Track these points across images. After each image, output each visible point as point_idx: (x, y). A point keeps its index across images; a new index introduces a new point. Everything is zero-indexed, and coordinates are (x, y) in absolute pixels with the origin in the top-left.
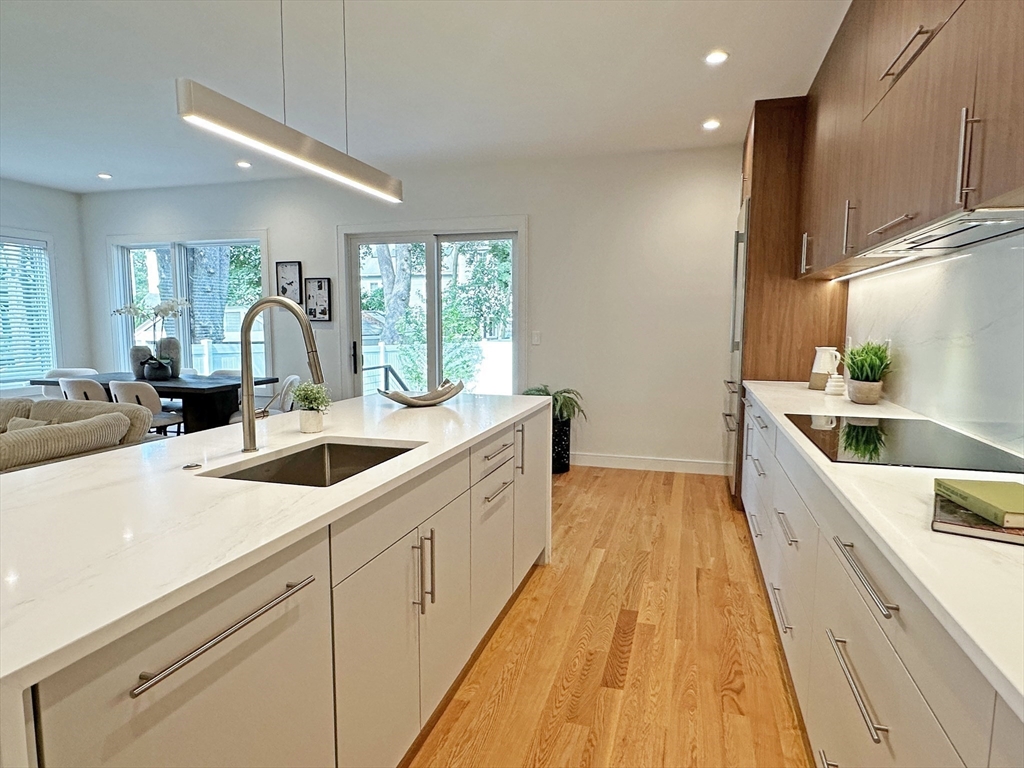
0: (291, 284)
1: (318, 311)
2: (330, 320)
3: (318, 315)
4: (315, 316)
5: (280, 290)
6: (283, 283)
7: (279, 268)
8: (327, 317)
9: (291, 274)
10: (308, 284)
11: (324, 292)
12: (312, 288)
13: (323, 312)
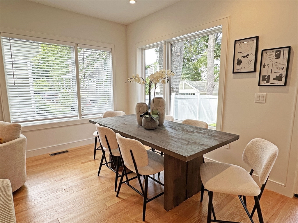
0: (246, 56)
1: (273, 76)
2: (285, 85)
3: (272, 81)
4: (268, 82)
5: (236, 62)
6: (239, 56)
7: (237, 45)
8: (282, 82)
9: (249, 48)
10: (264, 54)
11: (283, 61)
12: (269, 58)
13: (279, 78)
